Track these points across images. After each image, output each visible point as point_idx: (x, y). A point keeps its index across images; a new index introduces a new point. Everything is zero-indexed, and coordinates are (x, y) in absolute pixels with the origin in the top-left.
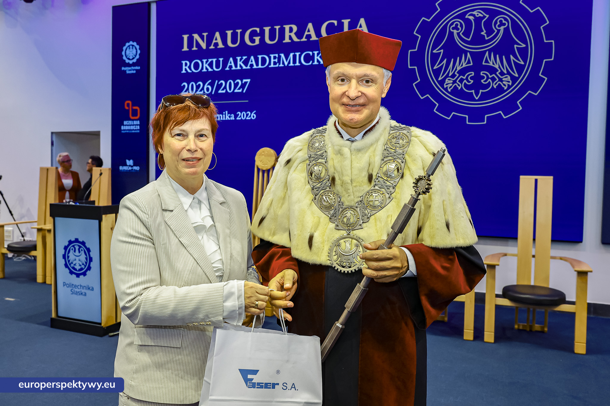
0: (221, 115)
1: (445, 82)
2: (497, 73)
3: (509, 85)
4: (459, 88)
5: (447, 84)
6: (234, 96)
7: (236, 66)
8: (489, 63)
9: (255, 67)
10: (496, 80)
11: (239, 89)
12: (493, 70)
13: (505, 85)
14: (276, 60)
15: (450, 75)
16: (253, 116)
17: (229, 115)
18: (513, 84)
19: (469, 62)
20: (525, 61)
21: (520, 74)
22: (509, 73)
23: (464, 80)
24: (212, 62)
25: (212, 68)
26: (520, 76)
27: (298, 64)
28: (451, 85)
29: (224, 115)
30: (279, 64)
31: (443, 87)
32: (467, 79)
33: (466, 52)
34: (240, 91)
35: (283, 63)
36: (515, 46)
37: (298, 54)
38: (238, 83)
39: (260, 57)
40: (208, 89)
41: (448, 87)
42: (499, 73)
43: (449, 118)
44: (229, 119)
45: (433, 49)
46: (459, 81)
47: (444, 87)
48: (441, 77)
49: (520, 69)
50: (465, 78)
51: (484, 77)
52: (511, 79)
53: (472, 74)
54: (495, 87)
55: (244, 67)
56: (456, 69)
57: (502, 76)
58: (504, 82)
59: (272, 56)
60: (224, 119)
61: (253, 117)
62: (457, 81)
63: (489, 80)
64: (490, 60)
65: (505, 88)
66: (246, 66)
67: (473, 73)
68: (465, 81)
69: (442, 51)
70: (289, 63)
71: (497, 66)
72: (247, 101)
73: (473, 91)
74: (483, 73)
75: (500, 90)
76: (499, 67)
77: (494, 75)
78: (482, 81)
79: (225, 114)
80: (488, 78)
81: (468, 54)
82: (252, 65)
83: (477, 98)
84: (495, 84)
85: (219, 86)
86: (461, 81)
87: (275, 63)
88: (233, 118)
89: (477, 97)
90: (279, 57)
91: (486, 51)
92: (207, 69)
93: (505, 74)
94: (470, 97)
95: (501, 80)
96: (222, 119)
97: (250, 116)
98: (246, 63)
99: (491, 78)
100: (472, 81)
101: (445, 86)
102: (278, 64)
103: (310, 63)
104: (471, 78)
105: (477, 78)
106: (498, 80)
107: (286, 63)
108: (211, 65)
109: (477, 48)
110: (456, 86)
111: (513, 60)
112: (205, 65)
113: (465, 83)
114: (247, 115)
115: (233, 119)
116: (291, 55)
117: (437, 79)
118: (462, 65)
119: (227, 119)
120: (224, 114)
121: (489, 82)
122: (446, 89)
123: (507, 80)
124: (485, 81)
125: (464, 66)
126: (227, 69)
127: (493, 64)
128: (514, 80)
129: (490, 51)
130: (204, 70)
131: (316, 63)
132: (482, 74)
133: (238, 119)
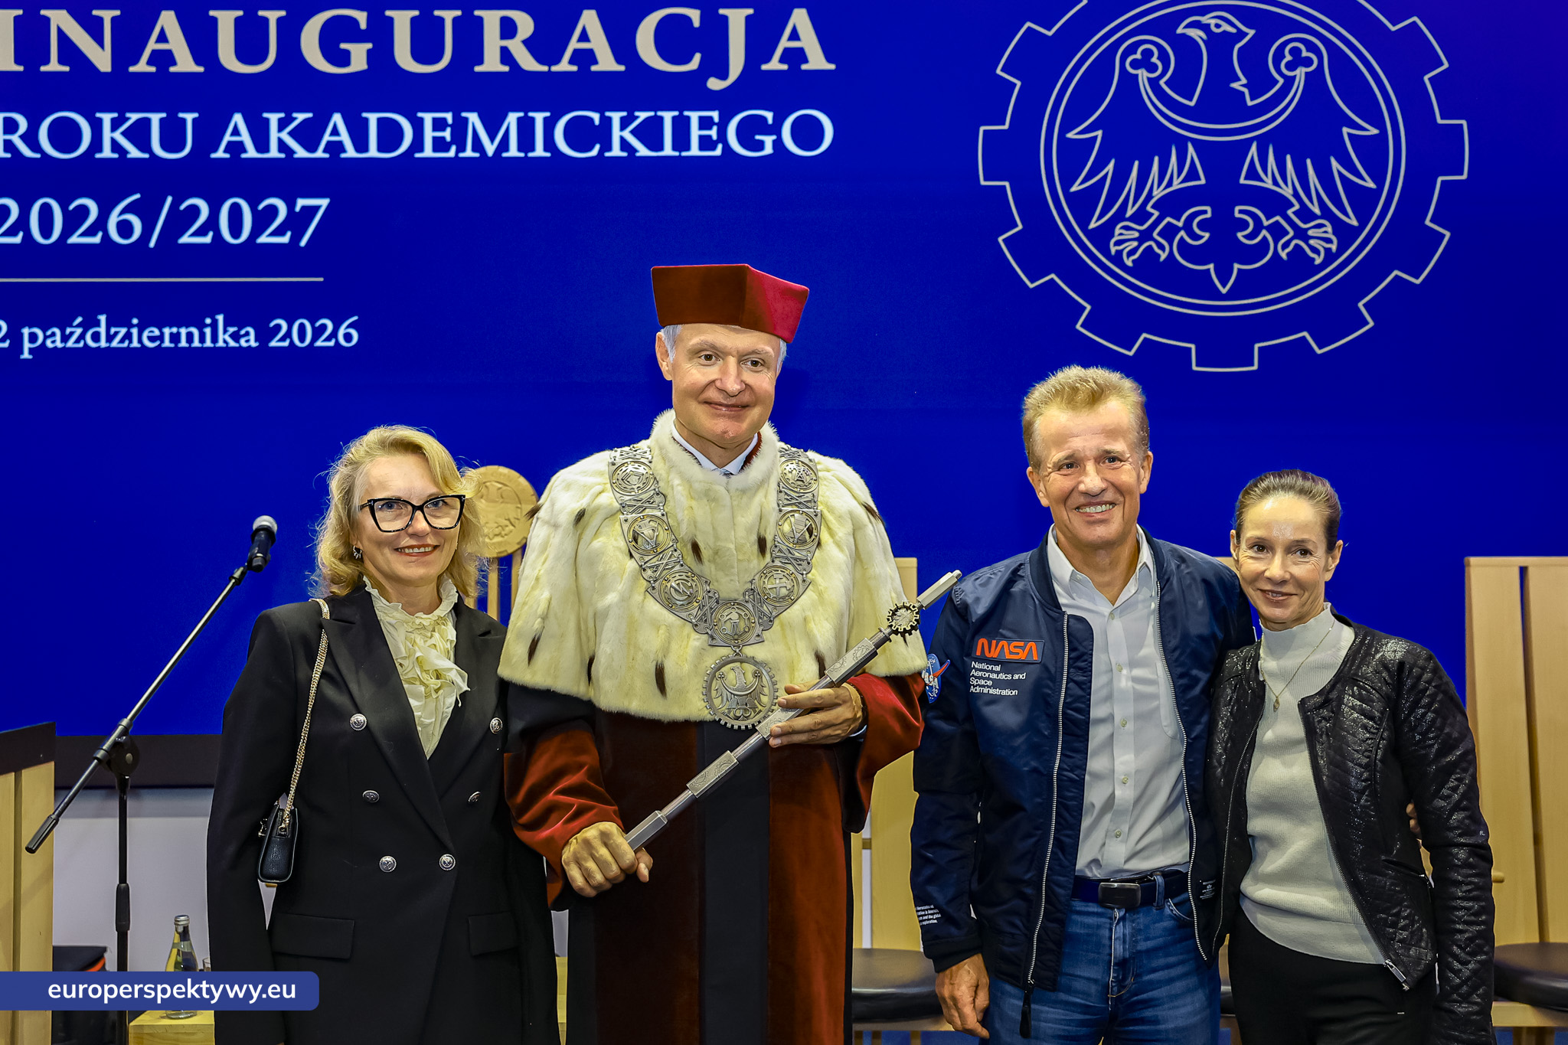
0: (195, 331)
1: (1113, 236)
2: (1290, 212)
3: (1330, 249)
4: (1163, 256)
5: (1118, 243)
6: (252, 256)
7: (262, 144)
8: (1262, 180)
9: (351, 152)
10: (1287, 233)
11: (278, 232)
12: (1274, 203)
13: (1316, 251)
14: (447, 134)
15: (1129, 212)
16: (347, 334)
17: (232, 330)
18: (1341, 250)
19: (1193, 175)
20: (1379, 178)
21: (1363, 218)
22: (1326, 213)
23: (1178, 229)
24: (145, 123)
25: (144, 145)
26: (1363, 221)
27: (539, 151)
28: (1135, 244)
29: (208, 331)
30: (462, 148)
31: (1106, 252)
32: (1188, 227)
33: (1182, 143)
34: (285, 239)
35: (478, 145)
36: (1345, 130)
37: (539, 117)
38: (273, 211)
39: (373, 118)
40: (125, 228)
41: (1123, 250)
42: (1295, 213)
43: (1131, 353)
44: (232, 344)
45: (1066, 127)
46: (1159, 234)
47: (1109, 250)
48: (1099, 218)
49: (1363, 201)
50: (1180, 224)
51: (1244, 225)
52: (1334, 233)
53: (1205, 212)
54: (1284, 255)
55: (301, 153)
56: (1150, 196)
57: (1305, 222)
58: (1312, 242)
59: (428, 118)
60: (208, 343)
61: (348, 337)
62: (1155, 235)
63: (1264, 232)
64: (1265, 172)
65: (1318, 261)
66: (312, 149)
67: (1208, 209)
68: (1182, 233)
69: (1099, 133)
70: (504, 145)
71: (1287, 192)
72: (321, 279)
73: (1211, 266)
74: (1241, 212)
75: (1300, 266)
76: (1296, 195)
77: (1278, 218)
78: (1240, 235)
79: (214, 326)
80: (1259, 226)
81: (1191, 150)
82: (336, 148)
83: (1224, 291)
84: (1285, 246)
85: (182, 220)
86: (1169, 233)
87: (439, 144)
88: (250, 340)
89: (1224, 286)
90: (460, 126)
91: (1250, 141)
92: (116, 146)
93: (1315, 217)
94: (1201, 286)
95: (1301, 234)
96: (196, 343)
97: (334, 335)
98: (308, 135)
99: (1269, 228)
100: (1207, 235)
101: (1113, 250)
102: (454, 148)
103: (594, 152)
104: (1200, 225)
105: (1223, 226)
106: (1291, 233)
107: (490, 149)
108: (139, 134)
109: (1222, 132)
110: (1150, 247)
111: (1340, 173)
112: (107, 135)
113: (1182, 238)
114: (318, 332)
115: (253, 344)
116: (512, 118)
117: (1084, 224)
118: (1170, 184)
119: (220, 344)
120: (207, 326)
121: (1265, 238)
122: (1117, 259)
123: (1321, 237)
124: (1249, 237)
125: (1177, 185)
126: (220, 154)
127: (1275, 183)
128: (1346, 235)
129: (1263, 143)
130: (107, 153)
131: (616, 151)
132: (1237, 215)
133: (273, 344)
